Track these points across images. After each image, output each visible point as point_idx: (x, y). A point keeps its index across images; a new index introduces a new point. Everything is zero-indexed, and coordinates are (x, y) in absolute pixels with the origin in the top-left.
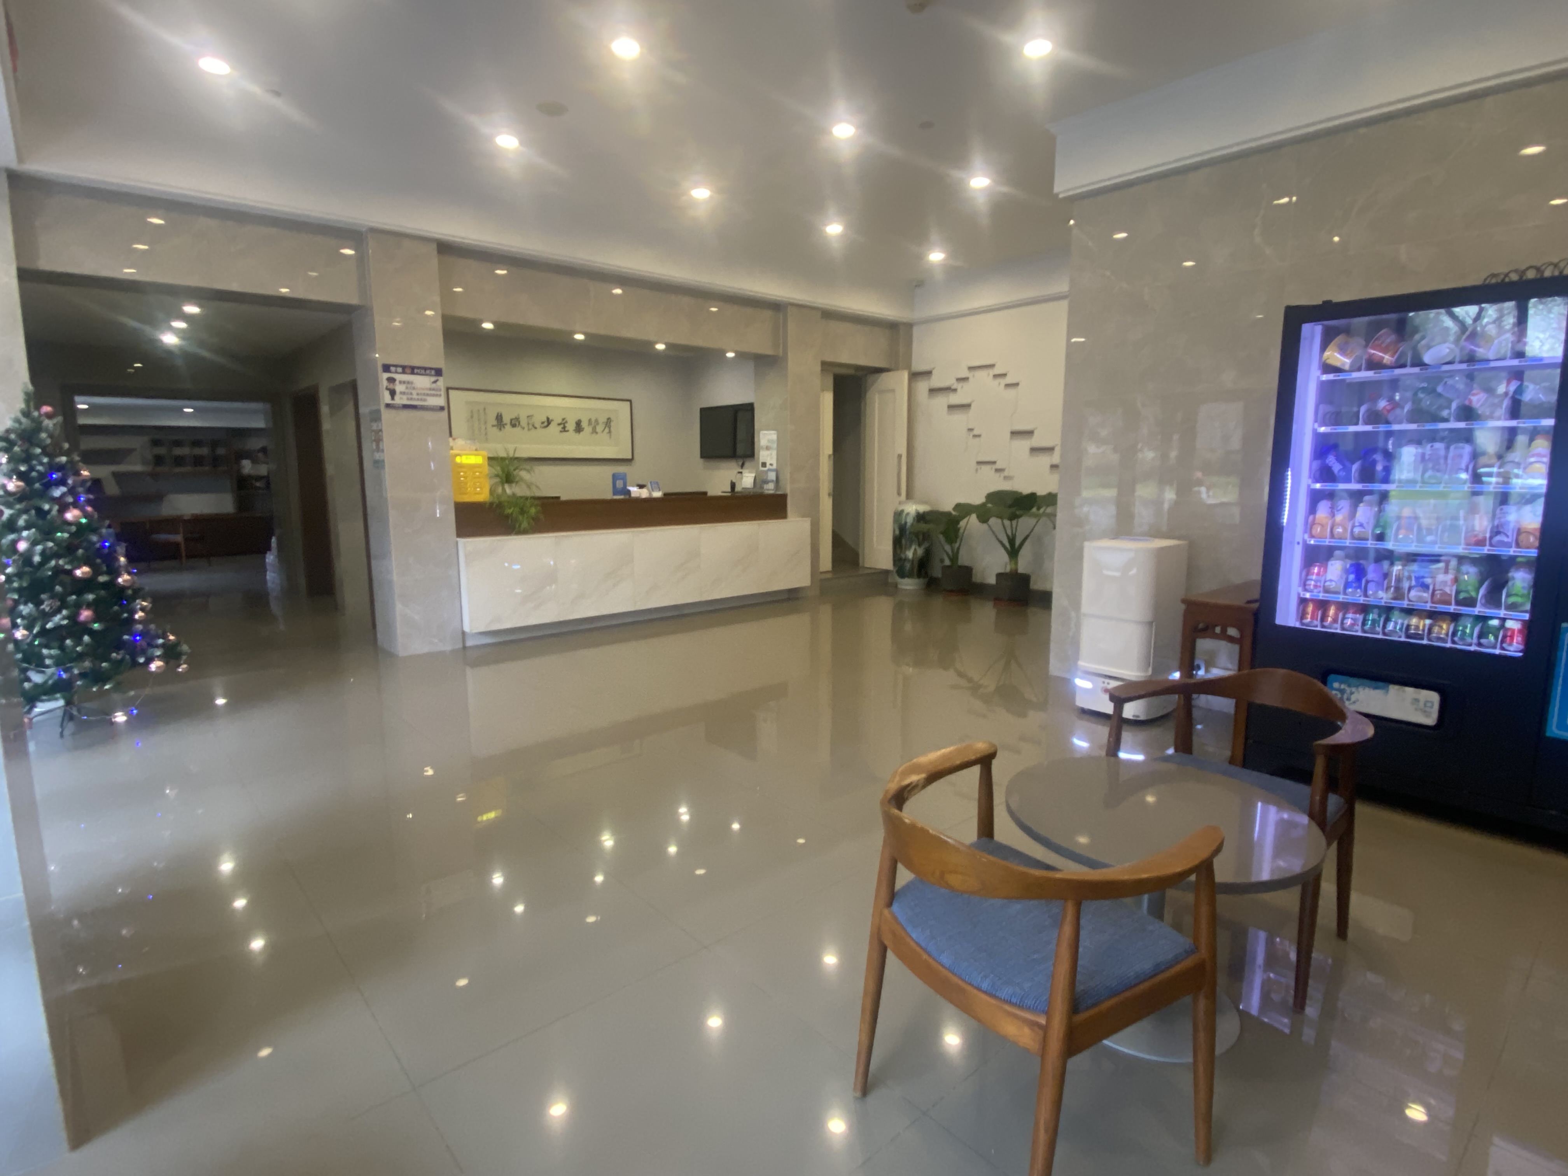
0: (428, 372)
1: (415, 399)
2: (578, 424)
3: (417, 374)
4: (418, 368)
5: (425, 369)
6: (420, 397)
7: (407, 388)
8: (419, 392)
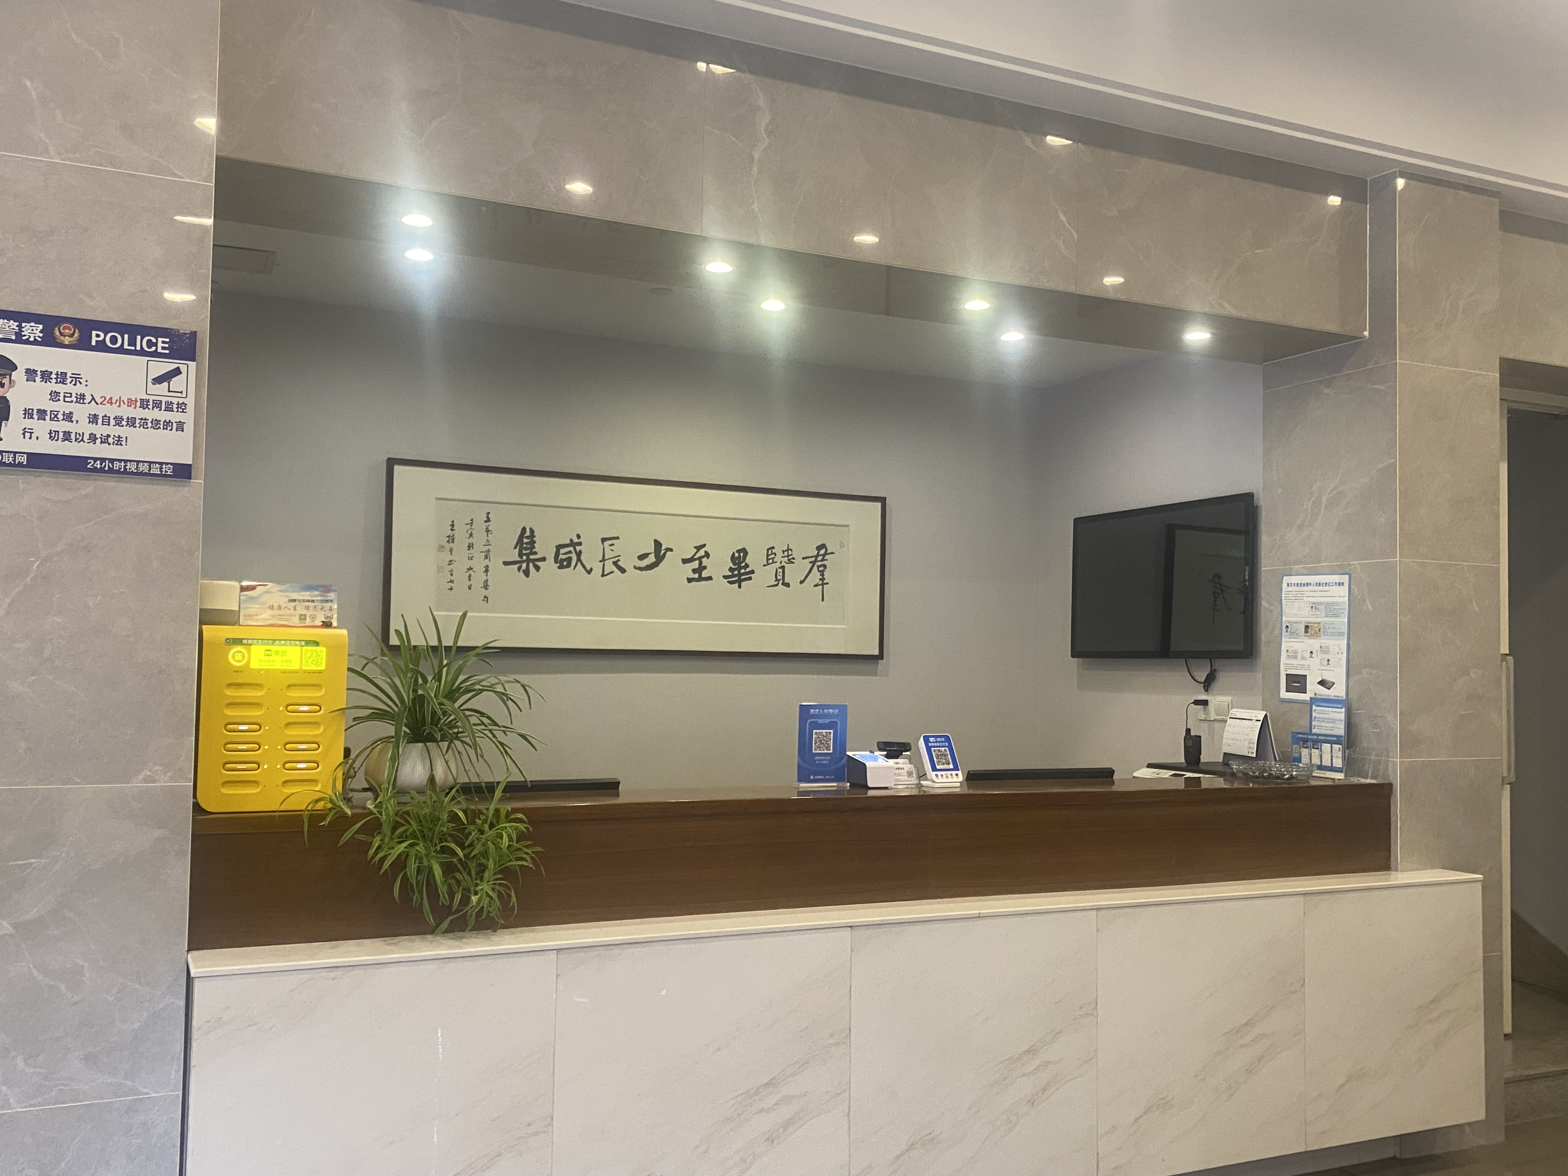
0: (141, 343)
1: (80, 438)
2: (739, 559)
3: (101, 347)
4: (105, 326)
5: (133, 330)
6: (100, 430)
7: (54, 396)
8: (101, 411)
